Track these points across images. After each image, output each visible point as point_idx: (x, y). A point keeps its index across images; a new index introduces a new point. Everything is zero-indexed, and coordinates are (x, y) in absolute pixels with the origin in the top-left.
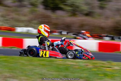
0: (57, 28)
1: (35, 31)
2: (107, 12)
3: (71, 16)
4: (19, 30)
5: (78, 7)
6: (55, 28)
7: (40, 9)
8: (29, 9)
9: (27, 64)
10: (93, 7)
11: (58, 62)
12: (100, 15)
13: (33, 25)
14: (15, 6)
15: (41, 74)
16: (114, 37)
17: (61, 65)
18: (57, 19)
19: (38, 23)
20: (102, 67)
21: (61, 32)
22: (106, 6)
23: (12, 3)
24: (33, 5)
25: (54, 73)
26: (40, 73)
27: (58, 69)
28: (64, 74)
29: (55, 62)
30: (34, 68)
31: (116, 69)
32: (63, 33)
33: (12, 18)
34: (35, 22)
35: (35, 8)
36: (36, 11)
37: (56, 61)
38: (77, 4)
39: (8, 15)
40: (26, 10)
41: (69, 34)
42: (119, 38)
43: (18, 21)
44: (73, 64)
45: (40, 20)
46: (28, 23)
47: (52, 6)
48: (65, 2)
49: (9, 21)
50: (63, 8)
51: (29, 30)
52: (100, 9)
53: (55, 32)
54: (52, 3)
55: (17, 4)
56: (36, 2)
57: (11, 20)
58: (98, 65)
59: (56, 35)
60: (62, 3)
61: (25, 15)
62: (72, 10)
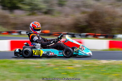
2: (67, 9)
3: (30, 15)
5: (36, 6)
6: (13, 28)
10: (51, 4)
12: (60, 12)
16: (74, 34)
17: (22, 65)
18: (15, 18)
20: (64, 65)
22: (66, 3)
28: (26, 74)
31: (78, 67)
37: (17, 62)
38: (36, 3)
42: (80, 35)
44: (34, 64)
47: (9, 5)
48: (23, 1)
50: (21, 7)
52: (59, 6)
58: (60, 64)
60: (20, 2)
62: (30, 8)
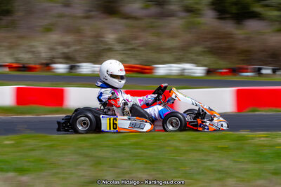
0: (249, 62)
1: (198, 71)
4: (162, 70)
7: (208, 19)
8: (184, 20)
9: (184, 148)
11: (257, 141)
13: (195, 57)
14: (150, 16)
15: (219, 171)
19: (204, 52)
21: (260, 69)
23: (143, 8)
24: (190, 10)
25: (250, 166)
26: (217, 168)
27: (259, 155)
29: (249, 141)
30: (203, 158)
32: (264, 71)
33: (144, 45)
34: (198, 49)
35: (196, 17)
36: (199, 23)
39: (135, 38)
40: (176, 23)
41: (277, 73)
43: (159, 49)
45: (208, 44)
46: (181, 54)
49: (138, 50)
51: (184, 69)
53: (245, 70)
54: (236, 4)
55: (154, 10)
56: (197, 3)
57: (142, 48)
59: (248, 76)
61: (173, 36)
